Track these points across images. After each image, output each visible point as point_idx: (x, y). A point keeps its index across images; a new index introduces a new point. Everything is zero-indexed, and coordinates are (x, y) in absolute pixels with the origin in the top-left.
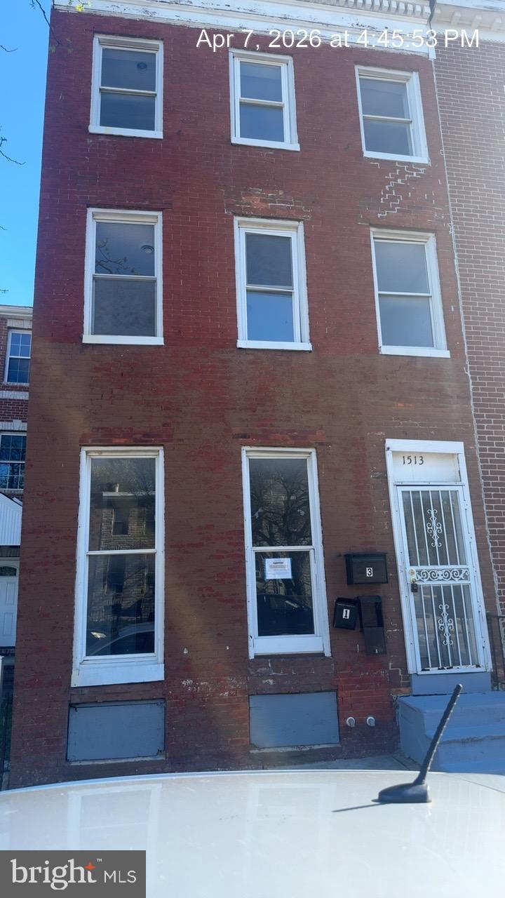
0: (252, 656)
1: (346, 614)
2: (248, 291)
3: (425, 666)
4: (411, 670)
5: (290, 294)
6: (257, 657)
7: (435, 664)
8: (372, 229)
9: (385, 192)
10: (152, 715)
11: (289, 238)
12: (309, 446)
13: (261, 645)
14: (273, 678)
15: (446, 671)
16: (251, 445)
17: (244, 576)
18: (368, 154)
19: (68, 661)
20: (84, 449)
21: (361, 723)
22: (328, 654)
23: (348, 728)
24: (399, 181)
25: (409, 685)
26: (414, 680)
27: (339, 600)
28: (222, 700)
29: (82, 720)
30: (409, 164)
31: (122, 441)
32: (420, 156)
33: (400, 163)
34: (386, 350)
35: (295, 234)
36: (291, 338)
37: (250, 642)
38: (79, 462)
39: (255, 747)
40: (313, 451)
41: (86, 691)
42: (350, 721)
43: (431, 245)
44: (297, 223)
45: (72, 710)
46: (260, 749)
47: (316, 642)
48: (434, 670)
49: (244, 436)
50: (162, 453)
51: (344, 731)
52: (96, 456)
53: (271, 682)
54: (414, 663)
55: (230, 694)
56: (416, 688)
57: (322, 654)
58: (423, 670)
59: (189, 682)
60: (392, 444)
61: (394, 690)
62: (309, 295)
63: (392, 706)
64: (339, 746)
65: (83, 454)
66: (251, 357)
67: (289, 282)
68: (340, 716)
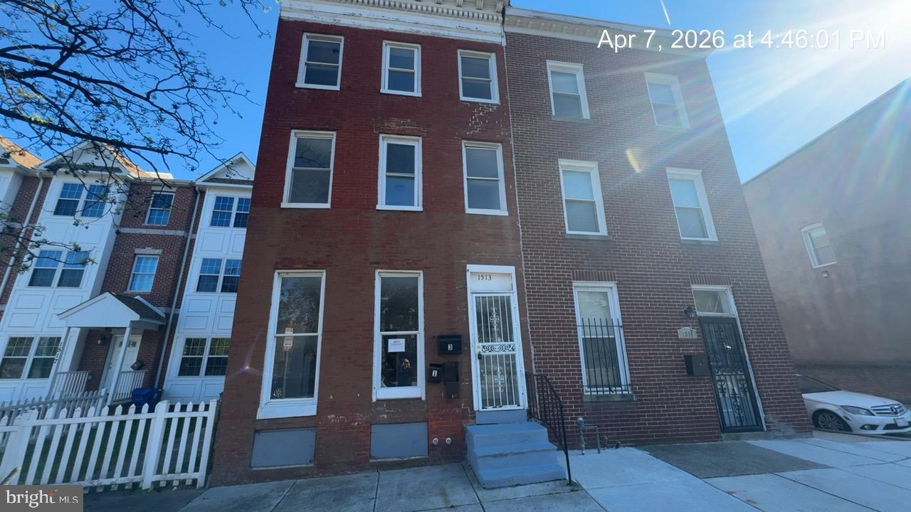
0: (374, 400)
1: (435, 373)
2: (387, 177)
3: (484, 405)
4: (476, 408)
5: (413, 178)
6: (378, 400)
7: (491, 404)
8: (464, 141)
9: (472, 120)
10: (309, 437)
11: (414, 146)
12: (419, 269)
13: (382, 392)
14: (387, 413)
15: (498, 409)
16: (382, 269)
17: (372, 350)
18: (462, 98)
19: (256, 403)
20: (277, 271)
21: (442, 443)
22: (424, 399)
23: (433, 445)
24: (481, 114)
25: (474, 418)
26: (477, 414)
27: (431, 365)
28: (353, 428)
29: (262, 440)
30: (488, 104)
31: (300, 266)
32: (495, 99)
33: (481, 103)
34: (469, 211)
35: (417, 144)
36: (413, 204)
37: (374, 391)
38: (273, 279)
39: (373, 458)
40: (421, 272)
41: (266, 422)
42: (435, 441)
43: (499, 150)
44: (418, 138)
45: (257, 434)
46: (376, 459)
47: (416, 391)
48: (490, 408)
49: (378, 263)
50: (324, 274)
51: (431, 447)
52: (285, 276)
53: (385, 416)
54: (477, 404)
55: (358, 424)
56: (478, 420)
57: (420, 399)
58: (483, 408)
59: (333, 416)
60: (470, 267)
61: (465, 421)
62: (423, 179)
63: (463, 432)
64: (428, 457)
65: (276, 275)
66: (385, 215)
67: (412, 171)
68: (429, 438)
